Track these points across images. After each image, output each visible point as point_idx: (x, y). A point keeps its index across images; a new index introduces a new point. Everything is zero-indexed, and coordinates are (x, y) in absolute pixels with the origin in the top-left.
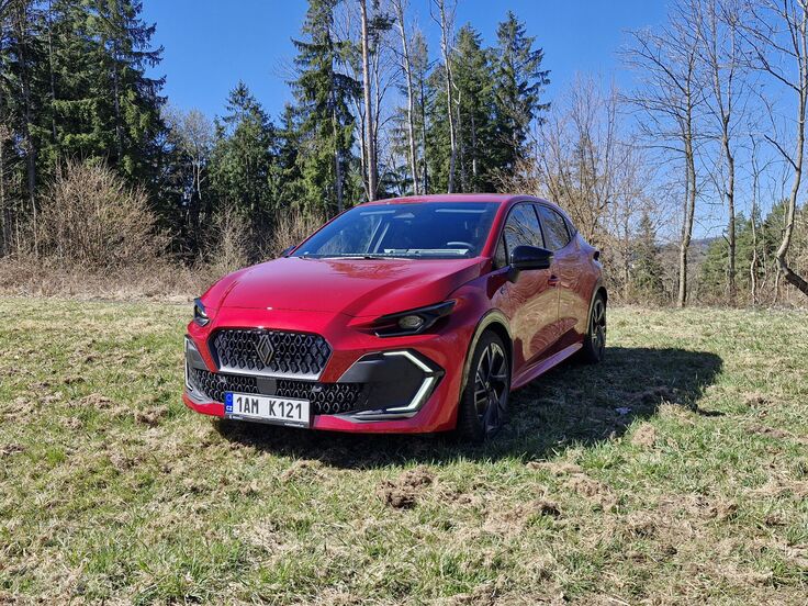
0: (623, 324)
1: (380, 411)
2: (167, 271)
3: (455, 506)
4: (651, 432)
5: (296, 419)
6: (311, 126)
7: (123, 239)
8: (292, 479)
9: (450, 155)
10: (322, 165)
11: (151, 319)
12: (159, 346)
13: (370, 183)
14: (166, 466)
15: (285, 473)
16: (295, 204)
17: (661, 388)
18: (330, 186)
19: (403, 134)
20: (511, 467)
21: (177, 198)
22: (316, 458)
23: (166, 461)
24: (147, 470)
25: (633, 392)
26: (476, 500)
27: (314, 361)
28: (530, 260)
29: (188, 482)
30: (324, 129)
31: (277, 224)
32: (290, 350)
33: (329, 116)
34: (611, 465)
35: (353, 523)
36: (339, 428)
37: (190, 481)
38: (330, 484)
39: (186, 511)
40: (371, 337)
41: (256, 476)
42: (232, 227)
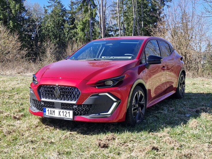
0: (194, 84)
1: (98, 114)
2: (26, 64)
3: (123, 147)
4: (196, 123)
5: (68, 117)
6: (81, 9)
7: (9, 52)
8: (66, 138)
9: (133, 20)
10: (84, 24)
11: (19, 82)
12: (21, 92)
13: (102, 31)
14: (22, 134)
15: (64, 136)
16: (74, 39)
17: (203, 107)
18: (87, 32)
19: (115, 12)
20: (144, 134)
21: (30, 37)
22: (75, 131)
23: (22, 132)
24: (15, 135)
25: (193, 109)
26: (130, 145)
27: (74, 96)
28: (155, 61)
29: (30, 139)
30: (85, 10)
31: (67, 46)
32: (66, 93)
33: (87, 5)
34: (180, 134)
35: (86, 153)
36: (83, 120)
37: (30, 138)
38: (80, 140)
39: (28, 149)
40: (94, 88)
41: (54, 137)
42: (50, 47)
